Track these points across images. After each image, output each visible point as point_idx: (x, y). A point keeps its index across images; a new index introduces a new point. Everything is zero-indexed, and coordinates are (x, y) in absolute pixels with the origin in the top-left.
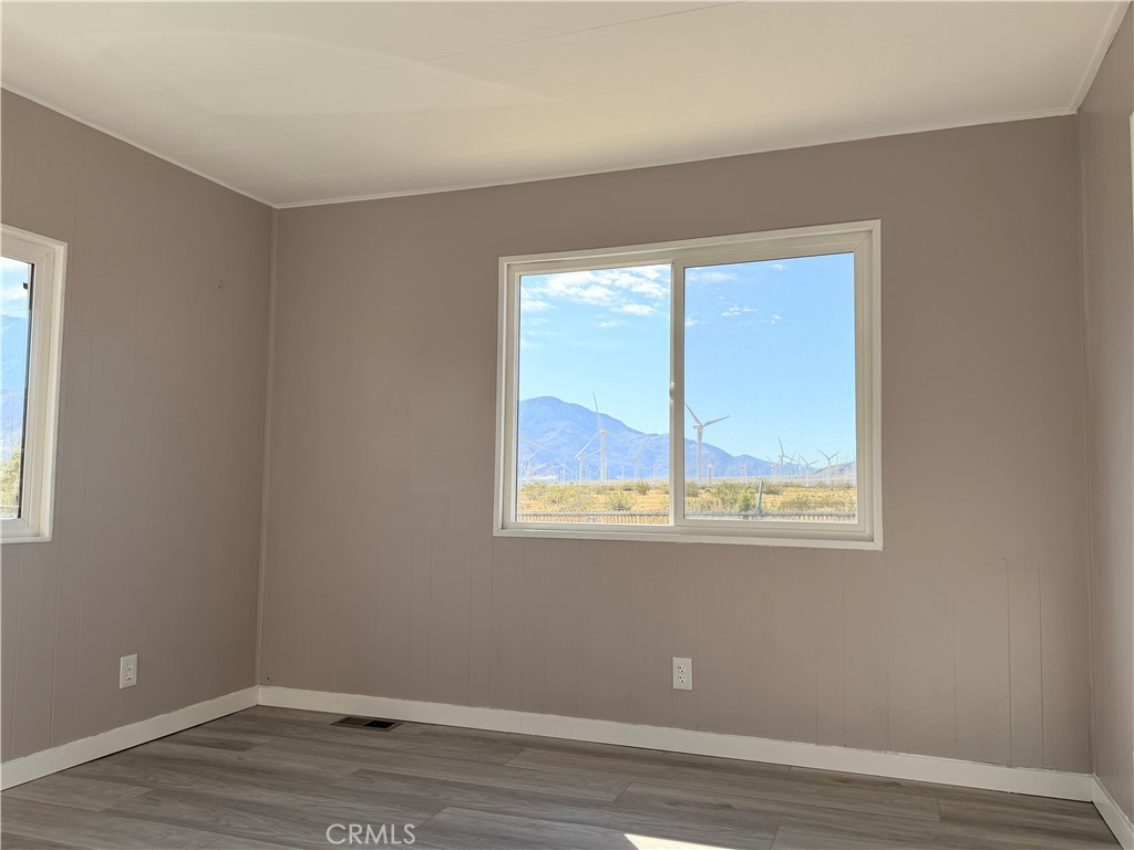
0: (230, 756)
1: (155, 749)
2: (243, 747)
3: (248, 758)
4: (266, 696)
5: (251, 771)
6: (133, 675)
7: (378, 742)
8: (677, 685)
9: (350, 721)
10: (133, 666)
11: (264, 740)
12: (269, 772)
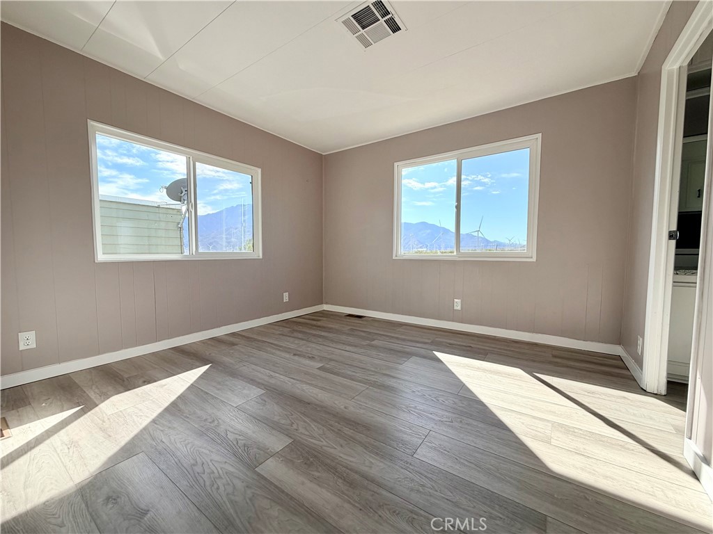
0: (315, 323)
1: (294, 320)
2: (318, 320)
3: (319, 323)
4: (326, 307)
5: (319, 327)
6: (287, 298)
7: (357, 322)
8: (456, 308)
9: (350, 315)
10: (287, 296)
11: (325, 319)
12: (324, 327)
